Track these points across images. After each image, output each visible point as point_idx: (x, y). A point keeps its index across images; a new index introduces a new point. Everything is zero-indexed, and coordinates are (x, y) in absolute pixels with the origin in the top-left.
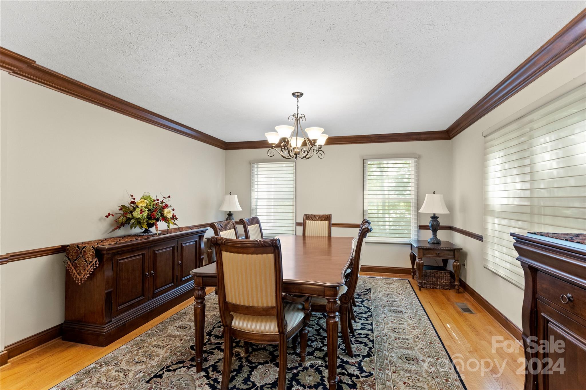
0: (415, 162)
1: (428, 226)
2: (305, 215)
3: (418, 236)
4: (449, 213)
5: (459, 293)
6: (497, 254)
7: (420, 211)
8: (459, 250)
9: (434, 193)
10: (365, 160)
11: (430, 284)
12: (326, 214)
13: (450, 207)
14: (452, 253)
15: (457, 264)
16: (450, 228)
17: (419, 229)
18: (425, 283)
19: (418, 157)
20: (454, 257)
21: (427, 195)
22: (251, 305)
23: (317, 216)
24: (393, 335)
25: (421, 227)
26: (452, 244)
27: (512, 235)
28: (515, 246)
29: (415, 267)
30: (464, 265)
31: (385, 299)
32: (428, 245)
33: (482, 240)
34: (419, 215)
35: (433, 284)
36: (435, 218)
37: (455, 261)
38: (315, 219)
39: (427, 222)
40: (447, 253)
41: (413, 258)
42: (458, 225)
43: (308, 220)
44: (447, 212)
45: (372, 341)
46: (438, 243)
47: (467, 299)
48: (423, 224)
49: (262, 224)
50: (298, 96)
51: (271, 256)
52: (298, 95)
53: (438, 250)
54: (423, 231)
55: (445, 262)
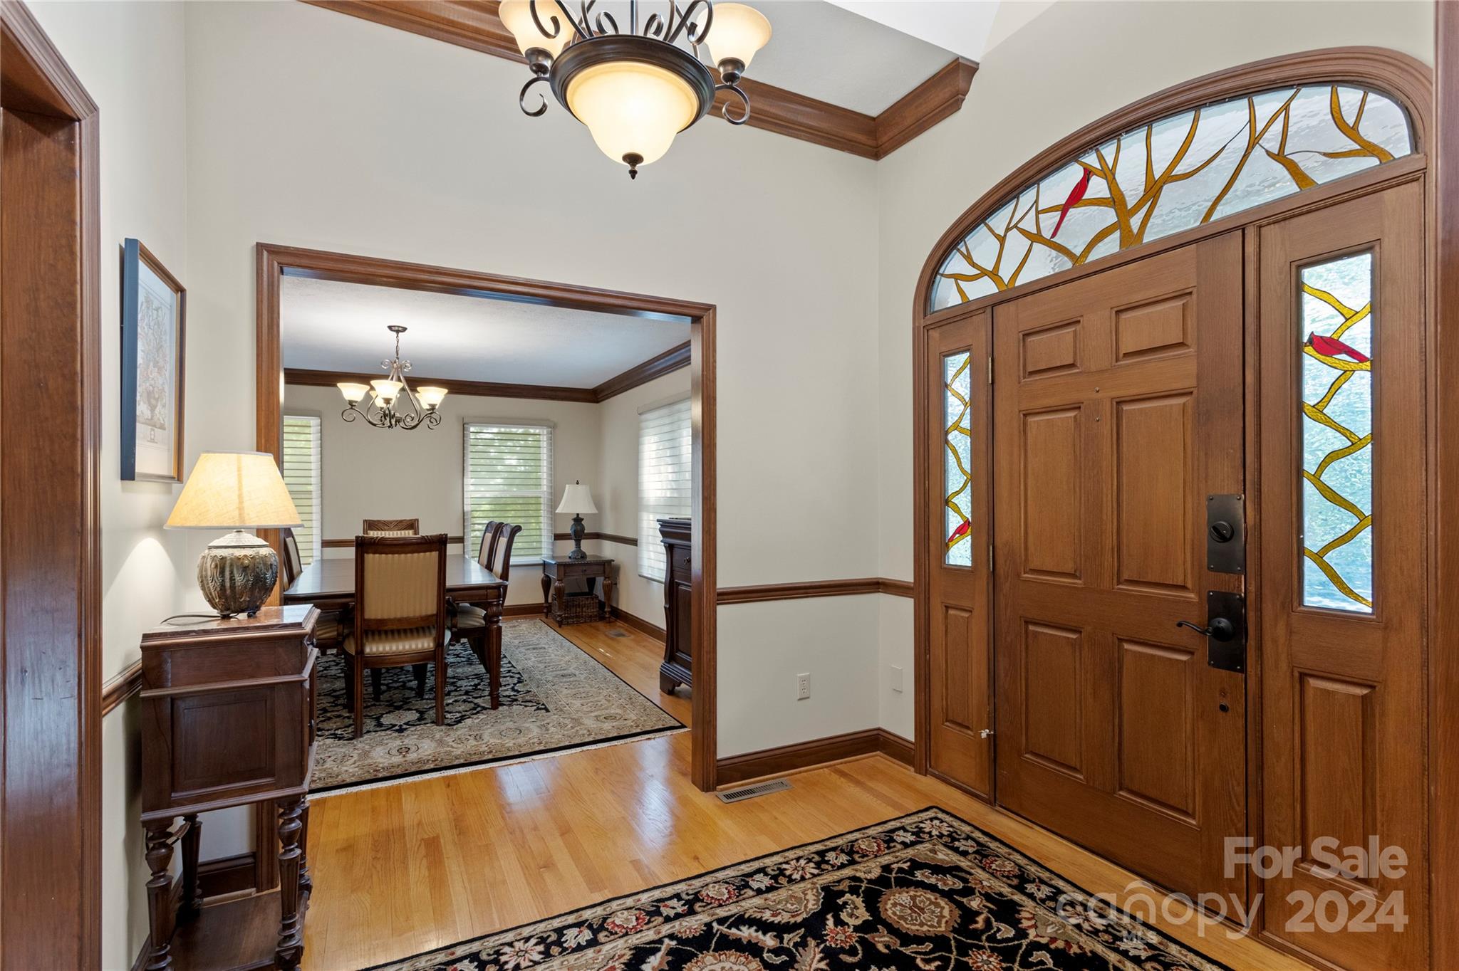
0: (547, 433)
1: (570, 535)
2: (365, 521)
3: (553, 551)
4: (597, 512)
5: (610, 622)
6: (652, 556)
7: (558, 511)
8: (610, 562)
9: (578, 483)
10: (467, 424)
11: (573, 617)
12: (408, 519)
13: (598, 502)
14: (602, 568)
15: (608, 582)
16: (598, 536)
17: (555, 539)
18: (566, 618)
19: (553, 427)
20: (604, 572)
21: (567, 486)
22: (405, 616)
23: (391, 522)
24: (542, 666)
25: (558, 537)
26: (600, 557)
27: (658, 521)
28: (661, 532)
29: (550, 600)
30: (616, 584)
31: (516, 642)
32: (568, 560)
33: (636, 545)
34: (554, 516)
35: (577, 617)
36: (578, 520)
37: (606, 578)
38: (386, 528)
39: (567, 528)
40: (596, 568)
41: (546, 584)
42: (609, 530)
43: (372, 530)
44: (594, 511)
45: (519, 673)
46: (584, 556)
47: (620, 627)
48: (559, 531)
49: (297, 539)
50: (398, 332)
51: (435, 554)
52: (398, 330)
53: (585, 564)
54: (560, 543)
55: (591, 582)
